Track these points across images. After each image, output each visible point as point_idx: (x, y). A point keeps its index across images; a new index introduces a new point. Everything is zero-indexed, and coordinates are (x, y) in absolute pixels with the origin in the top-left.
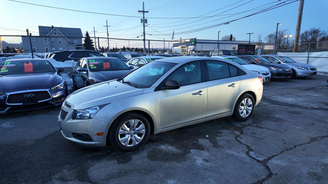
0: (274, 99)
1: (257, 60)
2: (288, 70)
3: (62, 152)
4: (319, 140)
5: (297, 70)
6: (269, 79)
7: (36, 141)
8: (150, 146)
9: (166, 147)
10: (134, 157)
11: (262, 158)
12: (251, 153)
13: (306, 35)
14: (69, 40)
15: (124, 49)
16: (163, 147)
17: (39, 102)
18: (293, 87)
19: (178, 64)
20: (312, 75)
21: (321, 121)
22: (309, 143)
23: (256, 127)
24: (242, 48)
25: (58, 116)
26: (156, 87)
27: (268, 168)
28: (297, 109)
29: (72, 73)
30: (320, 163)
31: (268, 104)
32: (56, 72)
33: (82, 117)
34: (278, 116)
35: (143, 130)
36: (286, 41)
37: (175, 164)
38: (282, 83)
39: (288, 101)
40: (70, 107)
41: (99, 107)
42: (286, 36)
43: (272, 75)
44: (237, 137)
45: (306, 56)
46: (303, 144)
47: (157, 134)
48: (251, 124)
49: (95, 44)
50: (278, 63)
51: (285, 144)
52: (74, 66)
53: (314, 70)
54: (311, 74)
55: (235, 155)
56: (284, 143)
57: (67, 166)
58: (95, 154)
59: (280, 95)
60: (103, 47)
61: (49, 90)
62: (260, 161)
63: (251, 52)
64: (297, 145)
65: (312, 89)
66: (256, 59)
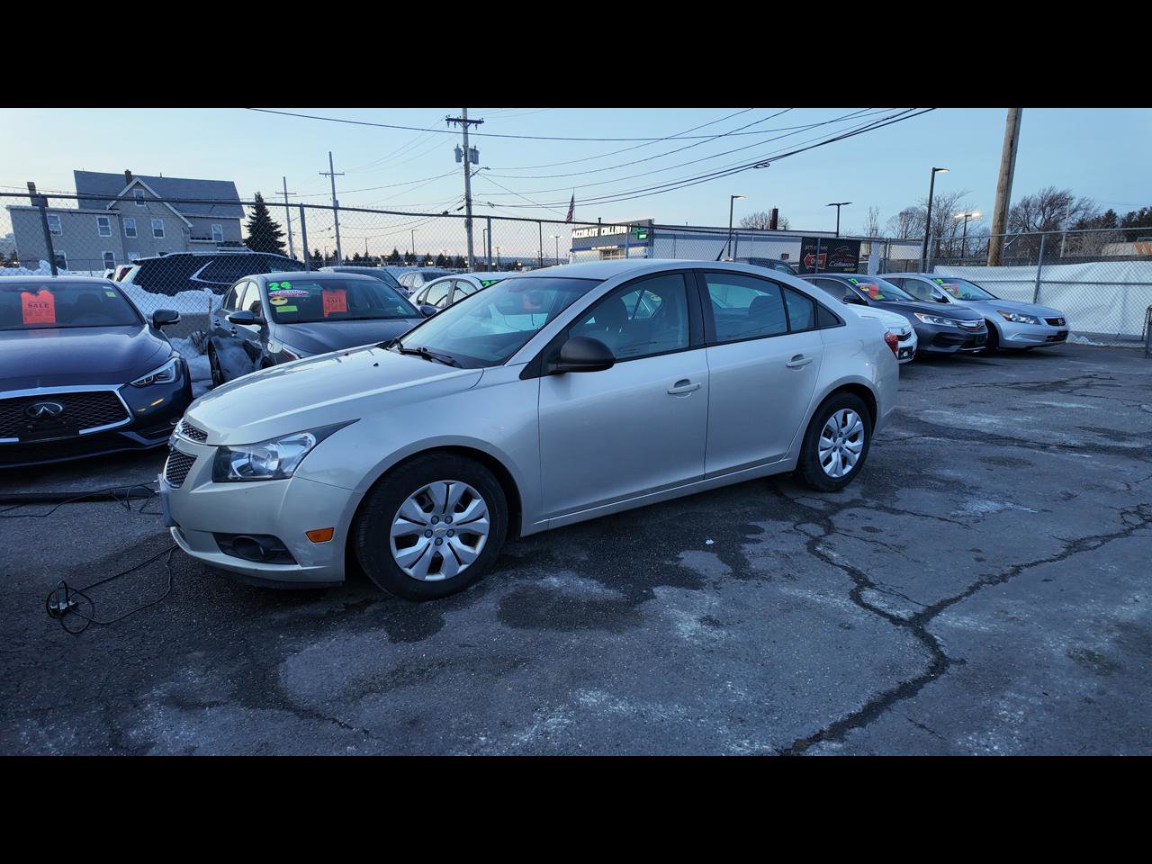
0: (931, 420)
1: (867, 290)
2: (975, 325)
3: (176, 609)
4: (1095, 548)
5: (1003, 325)
6: (910, 356)
7: (75, 572)
8: (506, 579)
9: (566, 582)
10: (449, 618)
11: (907, 611)
12: (869, 595)
13: (1027, 213)
14: (190, 225)
15: (395, 259)
16: (555, 580)
17: (81, 432)
18: (993, 381)
19: (604, 281)
20: (1053, 341)
21: (1097, 486)
22: (1062, 557)
23: (876, 509)
24: (815, 252)
25: (160, 475)
26: (526, 365)
27: (930, 642)
28: (1013, 451)
29: (206, 335)
30: (1104, 622)
31: (913, 434)
32: (147, 326)
33: (250, 473)
34: (949, 473)
35: (483, 520)
36: (960, 232)
37: (602, 638)
38: (956, 370)
39: (978, 423)
40: (205, 439)
41: (315, 435)
42: (961, 215)
43: (919, 342)
44: (816, 541)
45: (1031, 279)
46: (1041, 562)
47: (532, 538)
48: (860, 500)
49: (290, 239)
50: (939, 301)
51: (982, 563)
52: (213, 310)
53: (1058, 325)
54: (1049, 337)
55: (813, 602)
56: (979, 560)
57: (198, 654)
58: (304, 610)
59: (949, 405)
60: (317, 252)
61: (120, 390)
62: (902, 620)
63: (844, 265)
64: (1024, 563)
65: (1057, 386)
66: (864, 287)
